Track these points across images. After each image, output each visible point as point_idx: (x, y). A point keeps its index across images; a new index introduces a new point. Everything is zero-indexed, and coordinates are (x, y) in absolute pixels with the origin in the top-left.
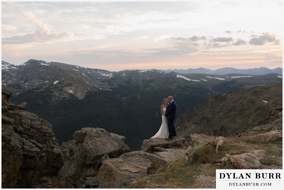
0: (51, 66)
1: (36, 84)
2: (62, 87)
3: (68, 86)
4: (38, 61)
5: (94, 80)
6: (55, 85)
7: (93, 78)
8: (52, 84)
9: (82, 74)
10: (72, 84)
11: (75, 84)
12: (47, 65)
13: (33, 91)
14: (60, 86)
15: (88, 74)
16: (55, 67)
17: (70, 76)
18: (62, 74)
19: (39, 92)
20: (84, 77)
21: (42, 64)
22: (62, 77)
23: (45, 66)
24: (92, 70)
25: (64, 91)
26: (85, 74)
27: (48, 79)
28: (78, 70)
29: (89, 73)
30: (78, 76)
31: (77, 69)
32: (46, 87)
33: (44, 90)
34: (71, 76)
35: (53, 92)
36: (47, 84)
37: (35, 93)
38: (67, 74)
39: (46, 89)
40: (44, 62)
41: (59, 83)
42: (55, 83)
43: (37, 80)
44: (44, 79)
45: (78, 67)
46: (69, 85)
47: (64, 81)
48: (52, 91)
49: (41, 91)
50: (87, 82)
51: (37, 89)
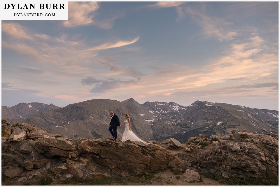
0: (215, 106)
1: (201, 124)
2: (225, 128)
3: (231, 128)
4: (203, 102)
5: (262, 122)
6: (219, 126)
7: (261, 120)
8: (215, 125)
9: (248, 115)
10: (236, 126)
11: (239, 125)
12: (211, 106)
13: (197, 130)
14: (223, 127)
15: (255, 116)
16: (219, 107)
17: (233, 117)
18: (226, 114)
19: (202, 132)
20: (250, 118)
21: (206, 105)
22: (225, 118)
23: (209, 107)
24: (260, 111)
25: (227, 133)
26: (252, 116)
27: (212, 120)
28: (243, 111)
29: (257, 114)
30: (243, 117)
31: (242, 109)
32: (210, 127)
33: (208, 130)
34: (235, 117)
35: (216, 133)
36: (210, 124)
37: (199, 132)
38: (231, 115)
39: (209, 130)
40: (209, 103)
41: (222, 124)
42: (218, 124)
43: (202, 120)
44: (207, 119)
45: (243, 107)
46: (232, 126)
47: (227, 123)
48: (214, 132)
49: (204, 131)
50: (254, 125)
51: (201, 128)
